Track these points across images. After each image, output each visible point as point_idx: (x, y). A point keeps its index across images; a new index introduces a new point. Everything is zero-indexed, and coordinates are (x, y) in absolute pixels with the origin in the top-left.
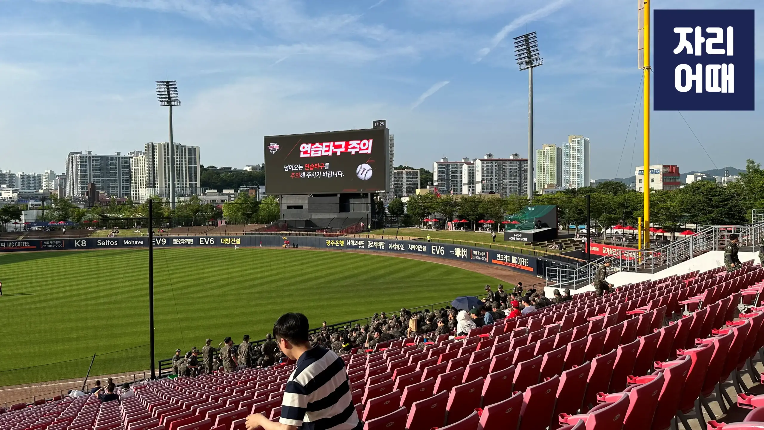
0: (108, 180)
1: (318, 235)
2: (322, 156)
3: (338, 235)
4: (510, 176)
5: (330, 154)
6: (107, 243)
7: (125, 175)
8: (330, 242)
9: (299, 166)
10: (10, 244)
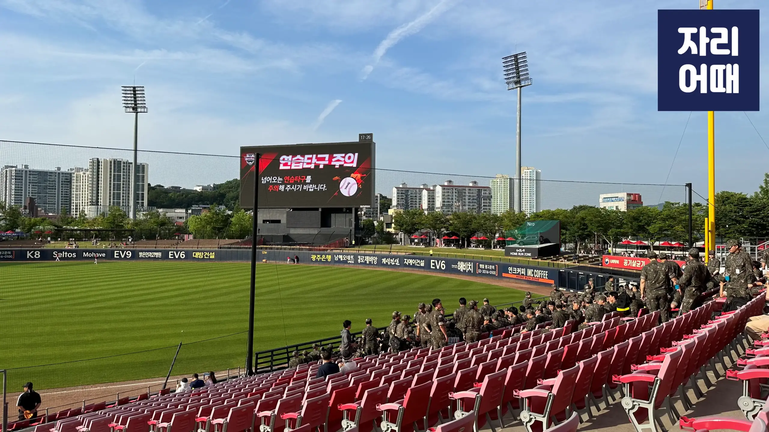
0: (45, 196)
1: (302, 249)
2: (303, 168)
3: (324, 250)
4: (469, 202)
5: (312, 166)
6: (65, 255)
7: (65, 192)
8: (315, 257)
9: (277, 179)
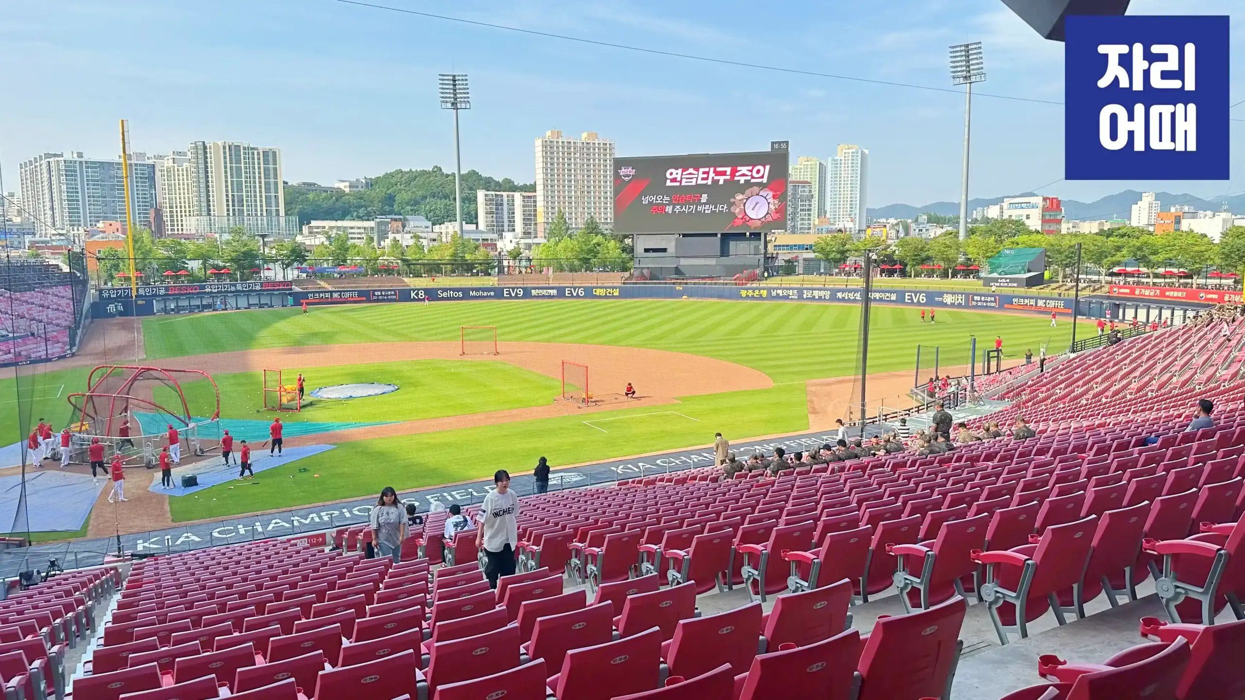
0: (114, 201)
1: (727, 284)
2: (697, 185)
6: (450, 294)
8: (746, 292)
9: (663, 198)
10: (335, 295)
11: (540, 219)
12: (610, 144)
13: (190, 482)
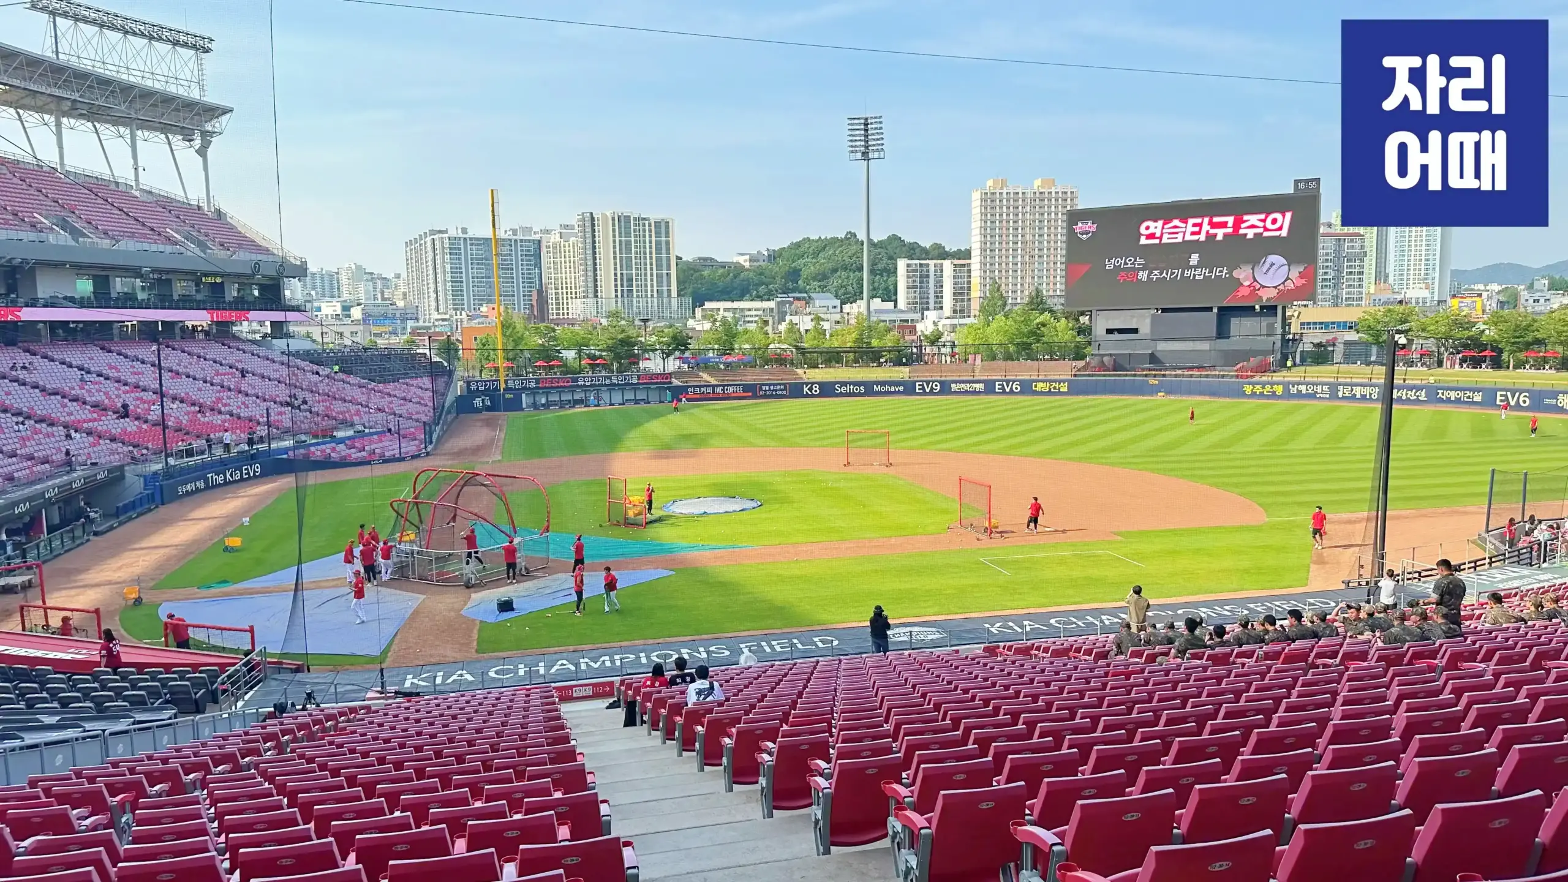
2: (1184, 241)
5: (1202, 237)
6: (850, 389)
7: (527, 274)
8: (1251, 388)
9: (1135, 260)
10: (718, 390)
11: (975, 293)
12: (1072, 193)
13: (506, 606)
